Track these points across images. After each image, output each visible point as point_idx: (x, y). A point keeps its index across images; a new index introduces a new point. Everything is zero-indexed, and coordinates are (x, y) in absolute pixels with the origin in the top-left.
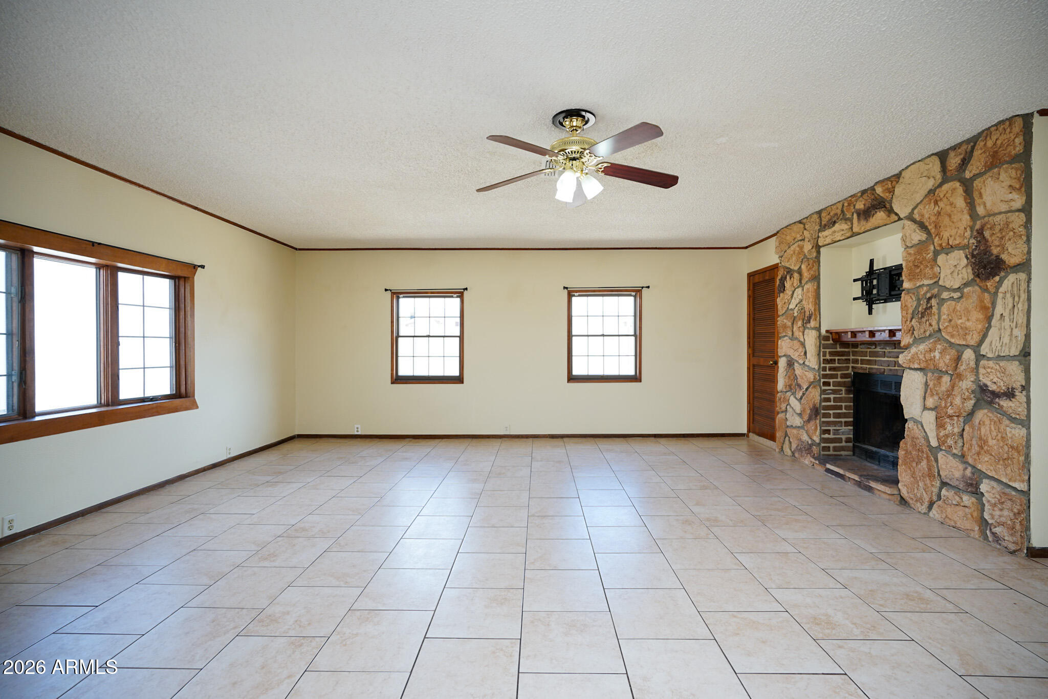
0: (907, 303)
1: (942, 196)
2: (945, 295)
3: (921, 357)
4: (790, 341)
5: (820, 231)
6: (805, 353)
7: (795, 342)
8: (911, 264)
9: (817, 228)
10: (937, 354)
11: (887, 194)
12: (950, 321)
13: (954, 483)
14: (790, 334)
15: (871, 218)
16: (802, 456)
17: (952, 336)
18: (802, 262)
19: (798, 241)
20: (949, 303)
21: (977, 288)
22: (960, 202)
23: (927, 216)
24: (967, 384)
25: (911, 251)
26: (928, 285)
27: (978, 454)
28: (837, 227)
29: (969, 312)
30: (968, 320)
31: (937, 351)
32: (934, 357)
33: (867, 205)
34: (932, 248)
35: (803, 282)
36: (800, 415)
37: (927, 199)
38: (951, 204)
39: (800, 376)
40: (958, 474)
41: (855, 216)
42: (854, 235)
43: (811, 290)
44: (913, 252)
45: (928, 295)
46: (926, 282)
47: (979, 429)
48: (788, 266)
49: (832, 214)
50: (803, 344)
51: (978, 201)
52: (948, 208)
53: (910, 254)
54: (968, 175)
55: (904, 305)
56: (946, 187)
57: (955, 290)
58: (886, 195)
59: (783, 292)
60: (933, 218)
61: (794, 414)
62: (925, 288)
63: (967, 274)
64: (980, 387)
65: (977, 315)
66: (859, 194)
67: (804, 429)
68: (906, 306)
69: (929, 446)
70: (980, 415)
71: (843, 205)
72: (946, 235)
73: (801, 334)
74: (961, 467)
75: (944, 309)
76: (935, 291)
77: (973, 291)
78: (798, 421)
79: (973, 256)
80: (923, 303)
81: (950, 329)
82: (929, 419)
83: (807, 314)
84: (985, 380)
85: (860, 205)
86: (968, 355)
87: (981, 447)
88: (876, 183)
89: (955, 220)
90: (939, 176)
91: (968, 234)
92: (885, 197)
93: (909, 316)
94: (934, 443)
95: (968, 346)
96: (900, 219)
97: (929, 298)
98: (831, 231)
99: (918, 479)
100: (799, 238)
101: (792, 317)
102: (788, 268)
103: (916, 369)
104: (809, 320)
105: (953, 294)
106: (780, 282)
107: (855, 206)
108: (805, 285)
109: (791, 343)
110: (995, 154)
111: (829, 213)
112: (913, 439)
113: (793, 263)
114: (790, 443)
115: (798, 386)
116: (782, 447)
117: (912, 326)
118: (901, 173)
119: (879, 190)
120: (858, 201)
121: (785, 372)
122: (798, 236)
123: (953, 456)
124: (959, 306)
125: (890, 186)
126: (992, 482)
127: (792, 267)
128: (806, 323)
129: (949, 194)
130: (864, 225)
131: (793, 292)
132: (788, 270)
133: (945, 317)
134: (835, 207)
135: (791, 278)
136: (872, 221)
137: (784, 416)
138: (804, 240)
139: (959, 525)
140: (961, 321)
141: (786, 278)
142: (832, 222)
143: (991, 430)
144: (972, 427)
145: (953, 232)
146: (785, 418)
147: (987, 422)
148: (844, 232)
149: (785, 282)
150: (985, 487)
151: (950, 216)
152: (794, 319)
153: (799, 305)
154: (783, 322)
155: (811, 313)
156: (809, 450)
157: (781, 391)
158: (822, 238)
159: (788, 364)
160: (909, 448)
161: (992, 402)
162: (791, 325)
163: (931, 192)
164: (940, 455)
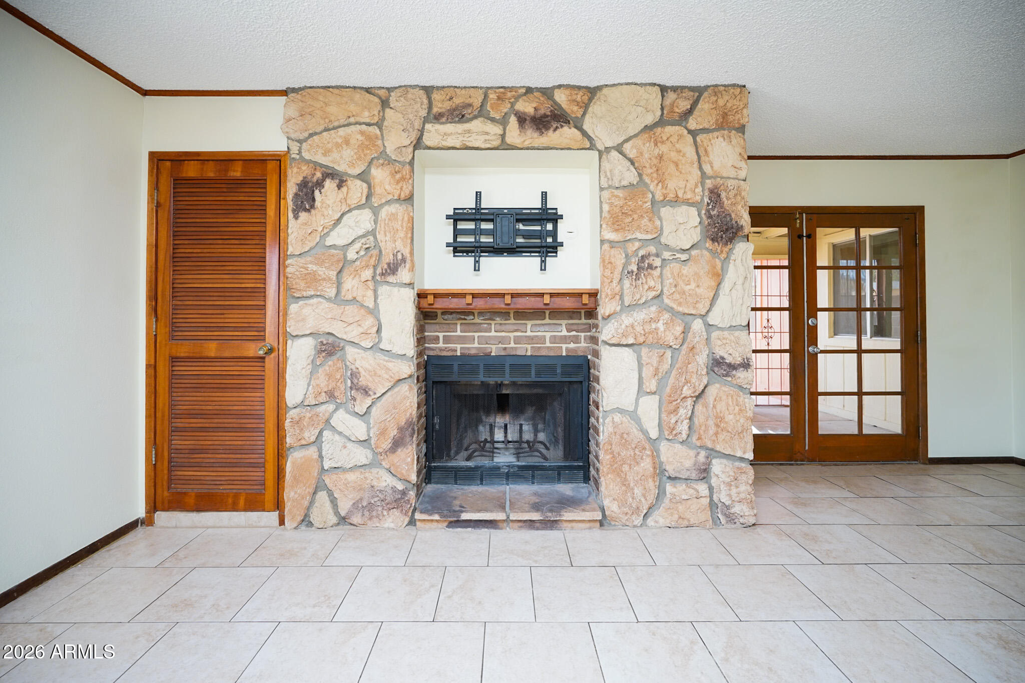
0: (613, 260)
1: (665, 138)
2: (666, 255)
3: (639, 329)
4: (332, 305)
5: (426, 120)
6: (379, 331)
7: (350, 308)
8: (617, 210)
9: (424, 113)
10: (661, 326)
11: (575, 108)
12: (676, 286)
13: (684, 475)
14: (332, 292)
15: (551, 131)
16: (370, 518)
17: (680, 304)
18: (370, 163)
19: (360, 124)
20: (672, 265)
21: (705, 252)
22: (690, 152)
23: (647, 156)
24: (702, 359)
25: (619, 193)
26: (642, 240)
27: (716, 434)
28: (477, 125)
29: (699, 277)
30: (698, 286)
31: (661, 322)
32: (657, 329)
33: (542, 112)
34: (650, 196)
35: (375, 201)
36: (365, 442)
37: (646, 136)
38: (678, 151)
40: (688, 463)
41: (513, 120)
42: (504, 146)
43: (400, 217)
44: (621, 195)
45: (642, 253)
46: (639, 236)
47: (714, 406)
48: (331, 165)
49: (457, 101)
50: (374, 312)
51: (704, 158)
52: (673, 155)
53: (617, 196)
54: (692, 124)
55: (607, 262)
56: (669, 129)
57: (682, 251)
58: (574, 110)
59: (308, 211)
60: (655, 161)
61: (350, 445)
62: (637, 244)
63: (695, 235)
64: (716, 360)
65: (709, 282)
66: (524, 91)
67: (380, 466)
68: (611, 263)
69: (648, 439)
70: (712, 391)
71: (486, 96)
72: (672, 184)
73: (370, 293)
74: (692, 453)
75: (667, 272)
76: (652, 249)
77: (703, 255)
78: (362, 456)
79: (710, 217)
80: (634, 260)
81: (677, 296)
82: (649, 409)
83: (388, 258)
84: (720, 352)
85: (527, 107)
86: (697, 325)
87: (717, 426)
88: (560, 86)
89: (683, 171)
90: (659, 113)
91: (699, 190)
92: (569, 111)
93: (617, 276)
94: (654, 434)
95: (695, 317)
96: (592, 147)
97: (642, 257)
98: (460, 127)
99: (632, 485)
100: (367, 120)
101: (339, 261)
102: (326, 167)
103: (627, 345)
104: (393, 269)
105: (678, 256)
106: (300, 190)
107: (513, 105)
108: (381, 206)
109: (337, 310)
110: (725, 115)
111: (451, 98)
112: (622, 437)
113: (343, 160)
114: (334, 502)
115: (357, 390)
116: (306, 516)
117: (622, 289)
118: (599, 88)
119: (561, 97)
120: (520, 100)
121: (310, 367)
122: (366, 114)
123: (682, 443)
124: (686, 270)
125: (579, 99)
126: (724, 461)
127: (341, 167)
128: (382, 274)
129: (674, 139)
130: (531, 137)
131: (343, 215)
132: (330, 172)
133: (671, 280)
134: (463, 92)
135: (339, 187)
136: (552, 137)
137: (312, 452)
138: (379, 125)
139: (692, 521)
140: (688, 287)
141: (320, 184)
142: (459, 115)
143: (728, 405)
144: (706, 406)
145: (682, 184)
146: (315, 456)
147: (724, 397)
148: (487, 137)
149: (317, 193)
150: (717, 466)
151: (677, 165)
152: (343, 267)
153: (363, 240)
154: (306, 269)
155: (400, 257)
156: (398, 501)
157: (301, 405)
158: (434, 133)
159: (320, 351)
160: (616, 449)
161: (727, 375)
162: (333, 274)
163: (647, 128)
164: (664, 446)
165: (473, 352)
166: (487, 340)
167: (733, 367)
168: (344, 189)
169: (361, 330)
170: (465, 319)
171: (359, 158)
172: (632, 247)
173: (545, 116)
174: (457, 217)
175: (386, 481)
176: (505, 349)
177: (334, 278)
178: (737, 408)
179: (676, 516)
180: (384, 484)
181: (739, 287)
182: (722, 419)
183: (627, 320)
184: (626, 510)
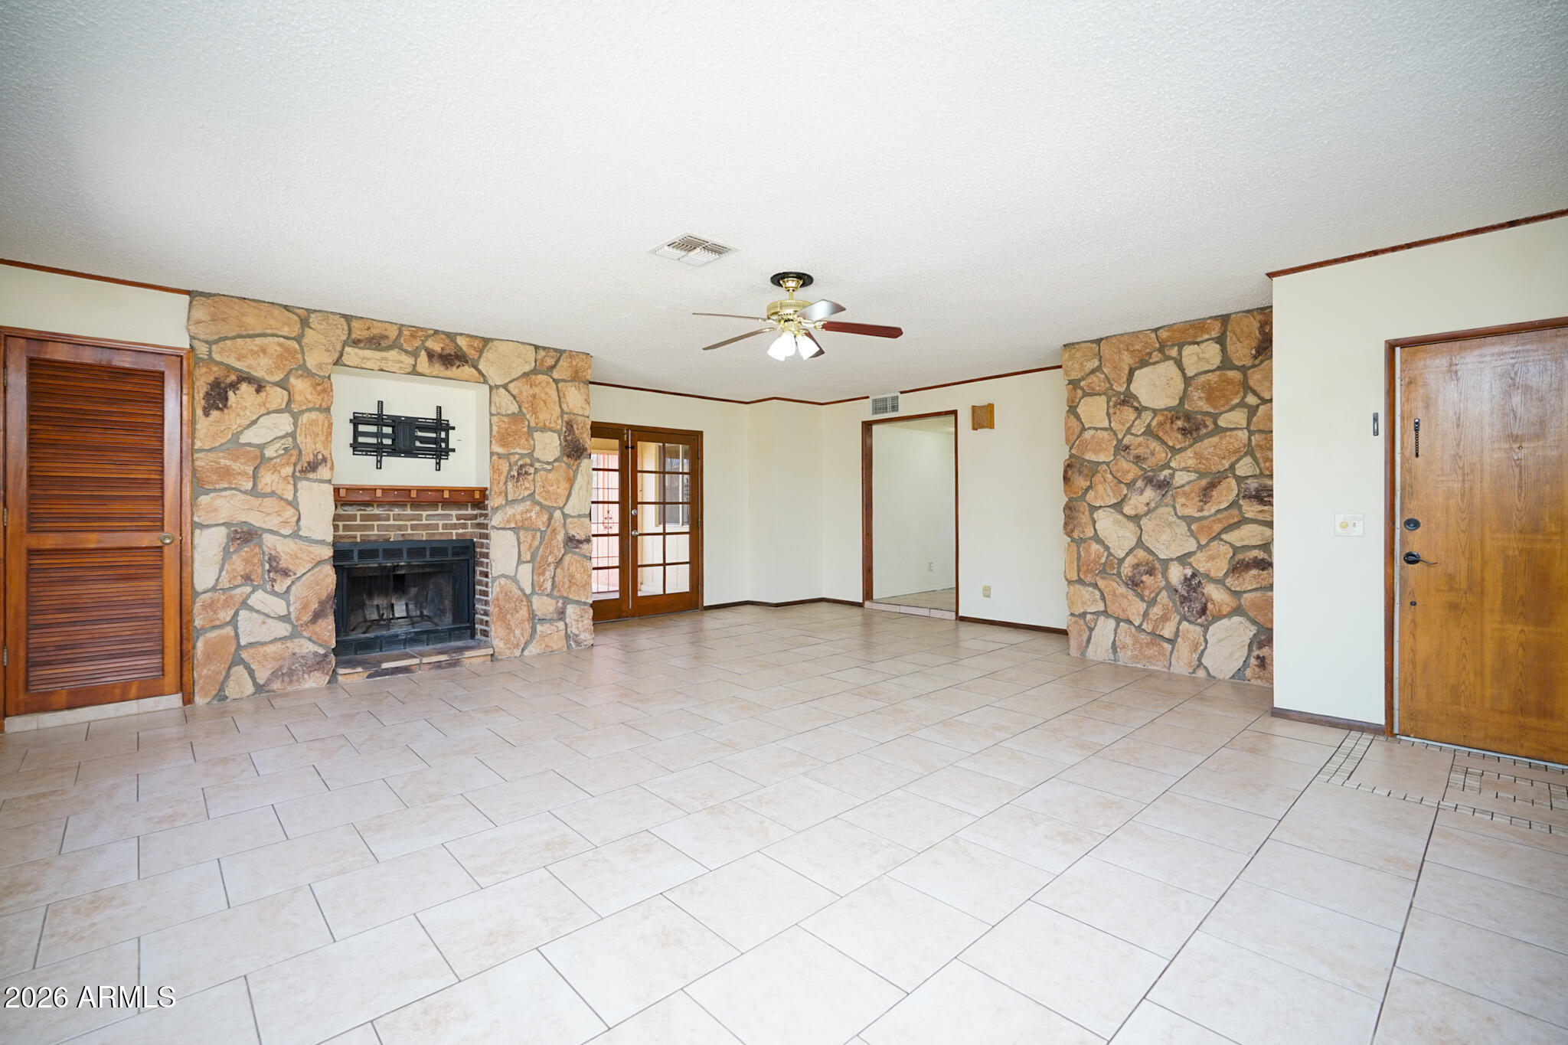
0: (500, 467)
1: (537, 383)
2: (537, 465)
3: (519, 517)
4: (249, 497)
5: (346, 344)
6: (299, 520)
7: (268, 501)
8: (503, 431)
9: (343, 337)
10: (533, 514)
11: (473, 352)
12: (543, 487)
13: (549, 617)
14: (249, 485)
15: (454, 368)
17: (546, 500)
18: (289, 373)
19: (278, 336)
20: (541, 472)
21: (563, 464)
22: (554, 394)
23: (525, 394)
24: (561, 537)
25: (506, 419)
26: (519, 454)
27: (569, 587)
28: (391, 354)
29: (559, 481)
30: (558, 487)
31: (534, 512)
32: (531, 517)
33: (447, 351)
34: (527, 423)
35: (295, 407)
36: (284, 618)
37: (525, 380)
38: (547, 394)
39: (287, 554)
40: (551, 609)
41: (423, 354)
42: (414, 372)
43: (320, 422)
44: (506, 420)
45: (520, 463)
46: (518, 450)
47: (568, 569)
48: (245, 369)
49: (375, 331)
50: (294, 504)
51: (562, 400)
52: (543, 395)
53: (503, 421)
54: (555, 375)
55: (495, 468)
56: (541, 377)
57: (548, 463)
58: (472, 354)
59: (221, 409)
60: (531, 399)
61: (269, 621)
62: (517, 456)
63: (557, 453)
64: (569, 538)
65: (565, 485)
66: (432, 332)
67: (301, 636)
68: (498, 469)
69: (525, 594)
70: (567, 558)
71: (400, 331)
72: (542, 416)
73: (291, 487)
74: (554, 602)
75: (538, 477)
76: (528, 461)
77: (561, 466)
78: (283, 629)
79: (566, 441)
80: (515, 468)
81: (544, 494)
82: (525, 574)
83: (308, 457)
84: (572, 532)
85: (436, 346)
86: (558, 514)
87: (570, 582)
88: (461, 334)
89: (549, 407)
90: (533, 364)
91: (559, 421)
92: (468, 353)
93: (503, 479)
94: (528, 591)
95: (556, 508)
96: (485, 382)
97: (521, 466)
98: (378, 355)
99: (513, 628)
100: (285, 334)
101: (255, 458)
102: (241, 371)
103: (509, 529)
104: (313, 467)
105: (545, 466)
106: (212, 389)
107: (423, 342)
108: (302, 412)
109: (254, 502)
110: (577, 372)
111: (369, 328)
112: (506, 594)
113: (260, 368)
114: (251, 673)
115: (276, 572)
116: (221, 689)
117: (506, 488)
118: (492, 340)
119: (462, 342)
120: (430, 340)
121: (222, 553)
122: (286, 329)
123: (547, 595)
124: (550, 476)
125: (476, 345)
126: (574, 606)
127: (259, 373)
128: (302, 471)
129: (544, 384)
130: (438, 369)
131: (260, 417)
132: (245, 376)
133: (540, 483)
134: (380, 324)
135: (258, 391)
136: (454, 371)
137: (229, 631)
138: (298, 339)
139: (554, 648)
140: (552, 488)
141: (234, 386)
142: (375, 342)
143: (577, 568)
144: (563, 569)
145: (549, 417)
146: (232, 634)
147: (574, 563)
148: (401, 365)
149: (231, 394)
150: (570, 610)
151: (545, 403)
152: (261, 461)
153: (283, 441)
154: (219, 463)
155: (320, 457)
156: (319, 663)
157: (214, 589)
158: (352, 354)
159: (234, 539)
160: (502, 603)
161: (576, 548)
162: (250, 470)
163: (526, 375)
164: (535, 599)
165: (373, 538)
166: (387, 528)
167: (580, 542)
168: (263, 394)
169: (281, 519)
170: (365, 510)
171: (278, 368)
172: (514, 459)
173: (450, 355)
174: (357, 420)
175: (307, 648)
176: (403, 535)
177: (251, 473)
178: (582, 570)
179: (543, 646)
180: (307, 651)
181: (584, 488)
182: (573, 577)
183: (510, 511)
184: (510, 646)
